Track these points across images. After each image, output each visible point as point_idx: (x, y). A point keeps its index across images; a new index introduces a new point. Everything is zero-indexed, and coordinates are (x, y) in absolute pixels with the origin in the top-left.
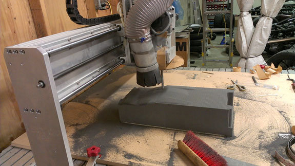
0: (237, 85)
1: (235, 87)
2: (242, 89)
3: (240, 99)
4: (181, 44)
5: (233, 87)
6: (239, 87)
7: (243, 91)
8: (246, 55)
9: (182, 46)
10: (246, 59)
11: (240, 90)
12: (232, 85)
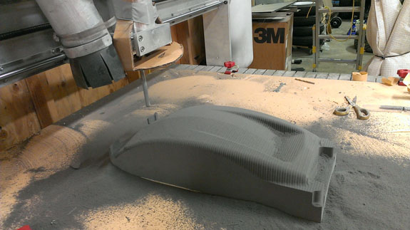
0: (354, 107)
1: (351, 111)
2: (362, 114)
3: (354, 135)
4: (276, 32)
5: (345, 110)
6: (356, 111)
7: (364, 119)
8: (383, 51)
9: (278, 36)
10: (383, 58)
11: (359, 118)
12: (345, 106)
